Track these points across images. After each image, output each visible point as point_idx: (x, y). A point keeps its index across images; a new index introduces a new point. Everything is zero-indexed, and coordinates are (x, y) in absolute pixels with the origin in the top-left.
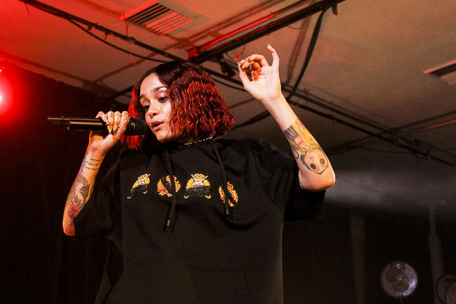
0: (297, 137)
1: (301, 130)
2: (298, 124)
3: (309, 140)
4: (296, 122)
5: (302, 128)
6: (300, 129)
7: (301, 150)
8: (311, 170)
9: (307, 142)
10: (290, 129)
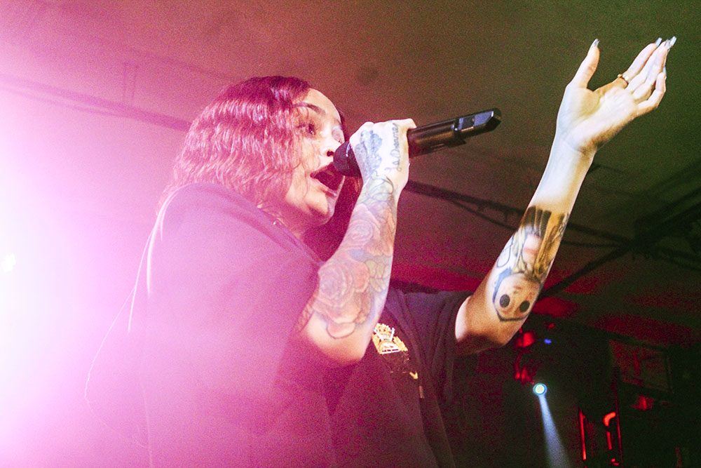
0: (536, 236)
1: (554, 235)
2: (561, 222)
3: (545, 261)
4: (562, 218)
5: (558, 234)
6: (553, 232)
7: (519, 260)
8: (494, 301)
9: (540, 260)
10: (542, 215)
